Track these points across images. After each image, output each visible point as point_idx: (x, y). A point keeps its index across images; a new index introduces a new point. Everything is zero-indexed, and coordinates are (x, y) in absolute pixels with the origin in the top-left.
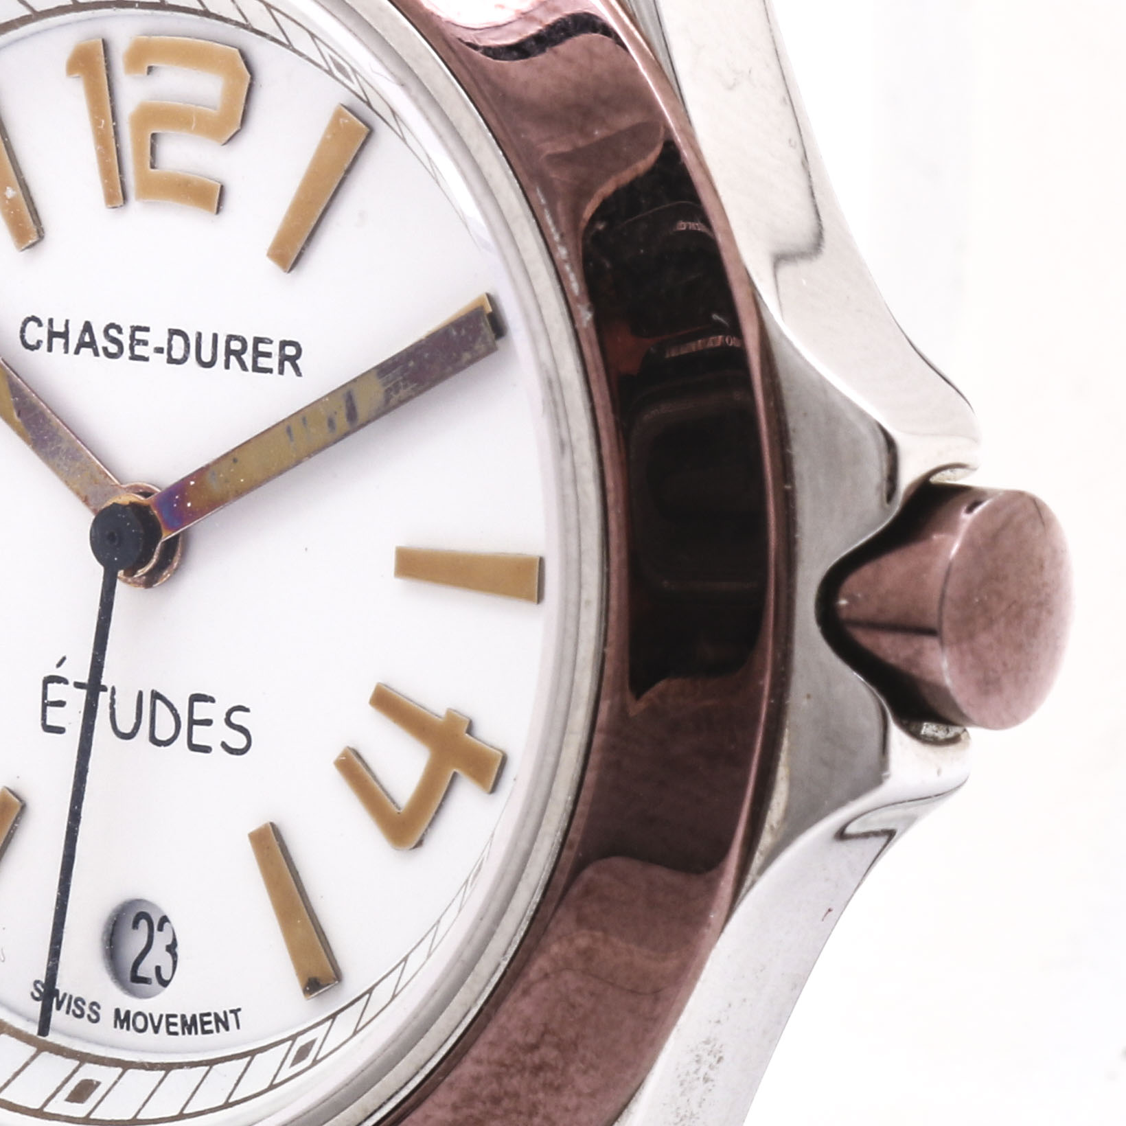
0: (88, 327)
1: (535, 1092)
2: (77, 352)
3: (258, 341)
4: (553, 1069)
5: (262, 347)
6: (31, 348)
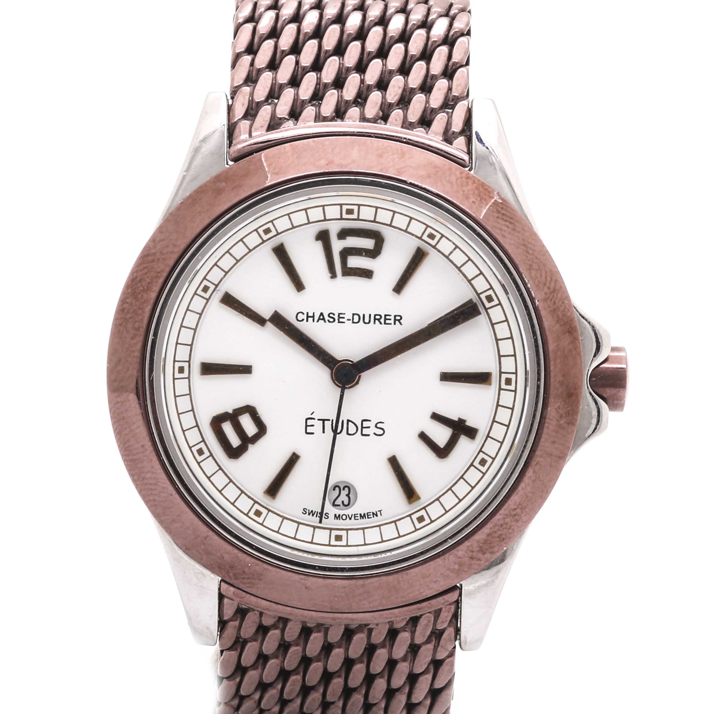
0: (322, 314)
1: (512, 522)
2: (318, 321)
3: (386, 315)
4: (518, 515)
5: (387, 317)
6: (300, 321)
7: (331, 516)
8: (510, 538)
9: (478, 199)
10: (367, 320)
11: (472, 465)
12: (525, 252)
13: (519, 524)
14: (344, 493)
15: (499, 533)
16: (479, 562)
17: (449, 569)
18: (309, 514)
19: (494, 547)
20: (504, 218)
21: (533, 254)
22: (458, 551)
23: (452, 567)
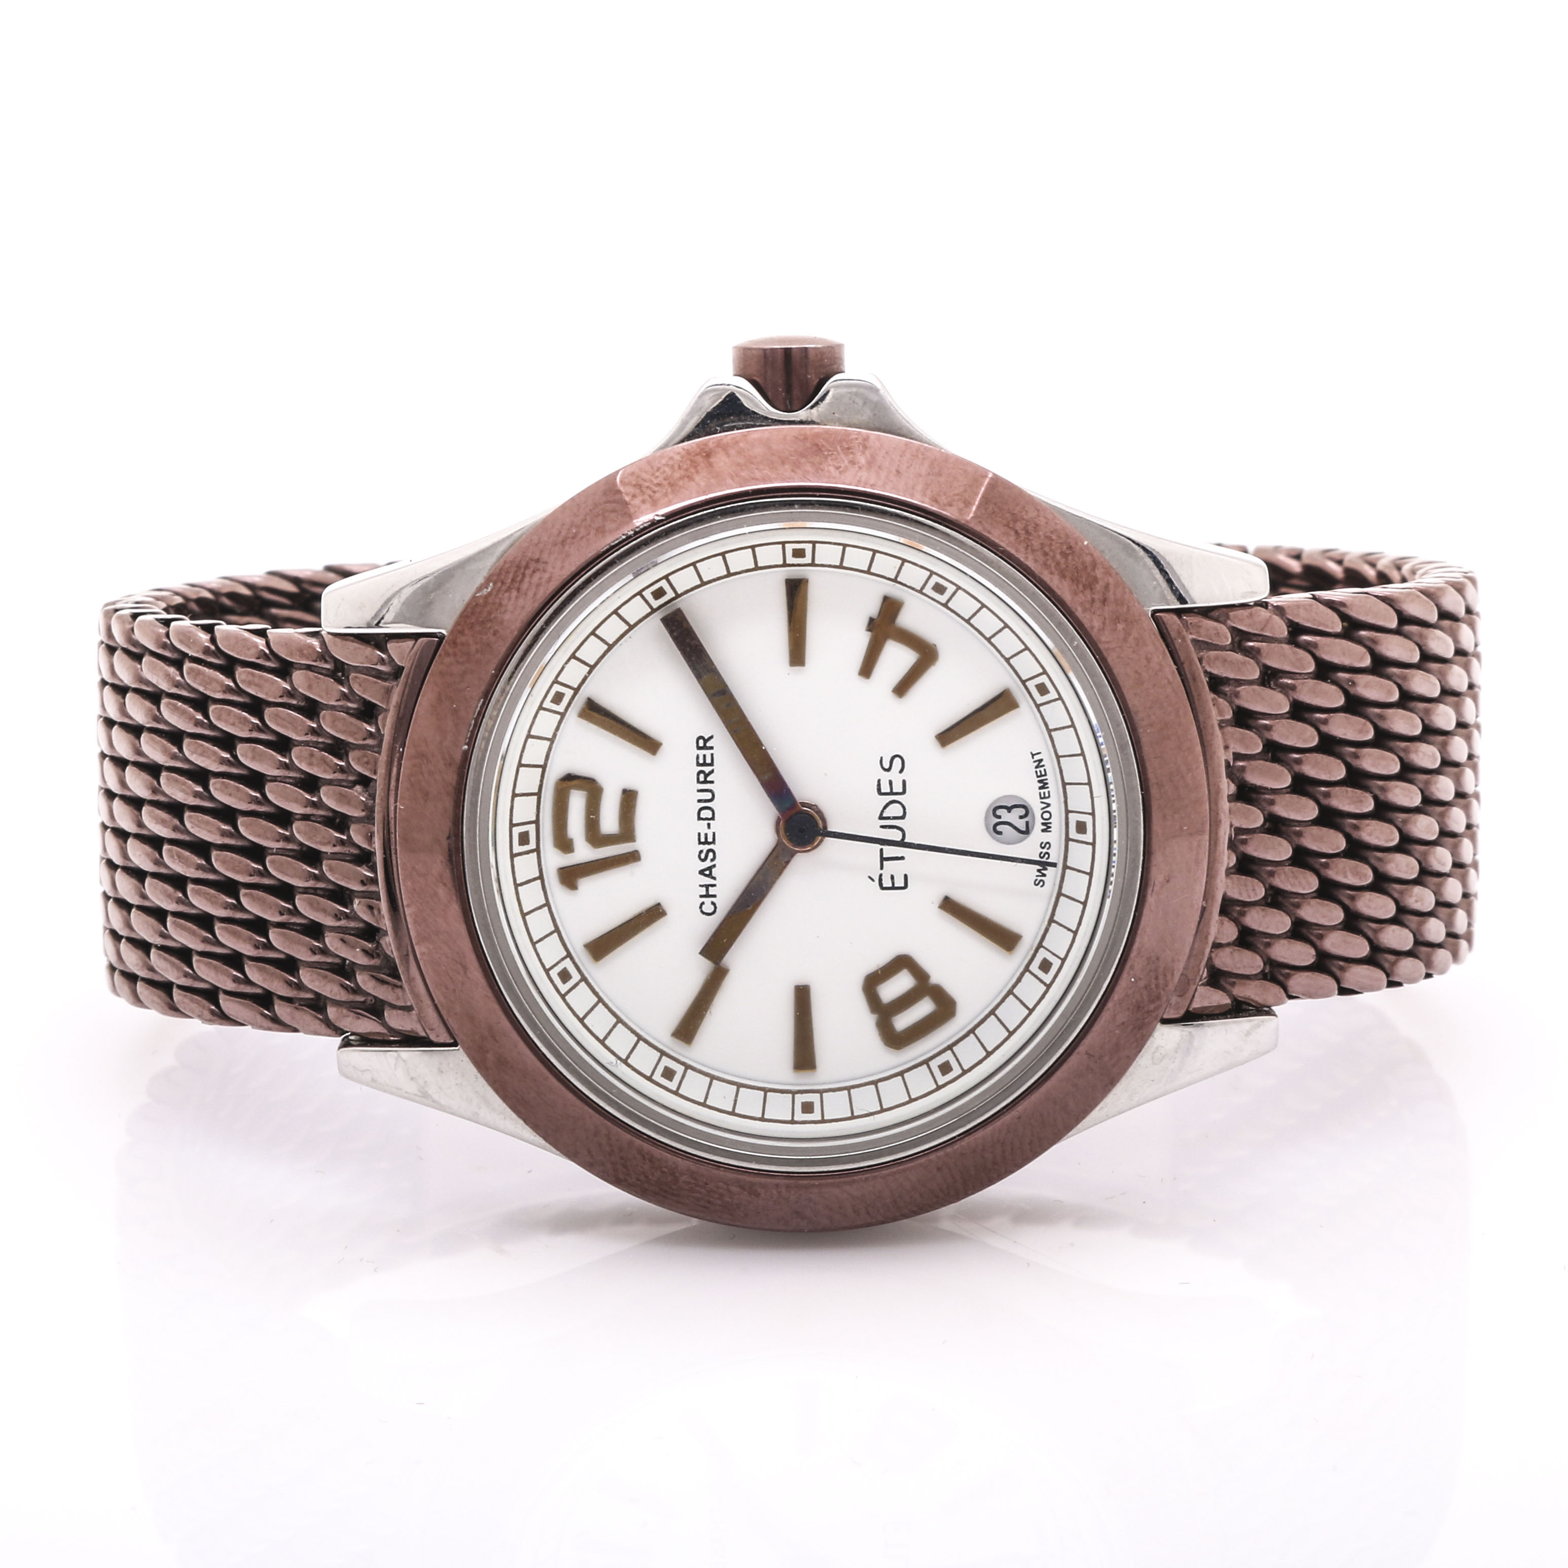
0: (702, 872)
1: (1039, 536)
2: (714, 878)
3: (698, 764)
4: (1027, 526)
5: (701, 761)
6: (716, 908)
7: (1046, 837)
8: (1067, 536)
9: (489, 625)
10: (708, 796)
11: (945, 605)
12: (575, 540)
13: (1042, 521)
14: (1005, 816)
15: (1058, 557)
16: (1112, 588)
17: (1125, 640)
18: (1044, 875)
19: (1083, 563)
20: (519, 579)
21: (578, 527)
22: (1092, 627)
23: (1122, 635)
